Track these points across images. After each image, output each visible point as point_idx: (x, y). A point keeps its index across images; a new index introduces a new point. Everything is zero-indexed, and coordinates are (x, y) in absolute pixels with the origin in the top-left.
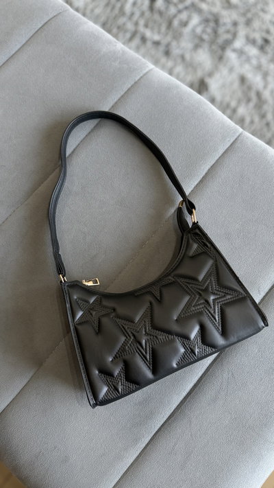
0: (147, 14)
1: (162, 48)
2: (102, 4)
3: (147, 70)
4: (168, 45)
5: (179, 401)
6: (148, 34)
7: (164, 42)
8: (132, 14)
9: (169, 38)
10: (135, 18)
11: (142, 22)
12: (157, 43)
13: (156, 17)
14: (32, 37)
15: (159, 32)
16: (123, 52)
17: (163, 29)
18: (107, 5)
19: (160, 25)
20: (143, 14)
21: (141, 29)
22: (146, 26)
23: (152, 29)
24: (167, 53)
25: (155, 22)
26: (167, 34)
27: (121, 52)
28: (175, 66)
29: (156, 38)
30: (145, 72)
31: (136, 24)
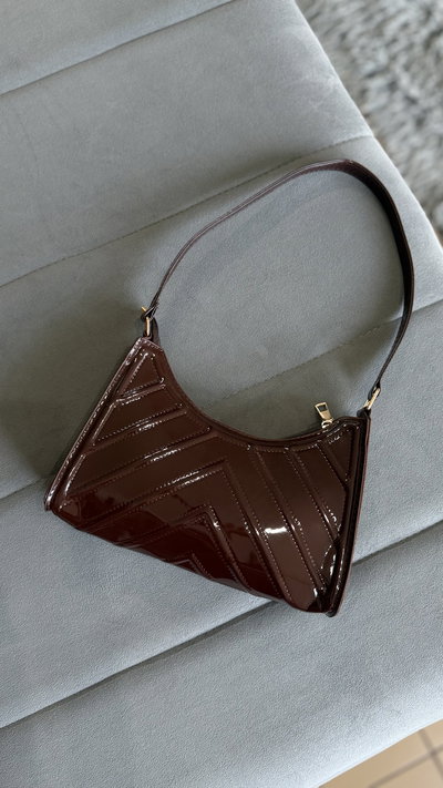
0: (418, 50)
1: (415, 111)
2: (355, 6)
3: (358, 135)
4: (427, 111)
5: (173, 645)
6: (404, 80)
7: (424, 103)
8: (394, 40)
9: (432, 102)
10: (396, 48)
11: (403, 59)
12: (411, 101)
13: (430, 60)
14: (209, 11)
15: (422, 86)
16: (335, 92)
17: (431, 84)
18: (363, 10)
19: (429, 75)
20: (410, 47)
21: (398, 68)
22: (407, 68)
23: (413, 77)
24: (420, 123)
25: (423, 67)
26: (432, 94)
27: (331, 91)
28: (423, 147)
29: (415, 92)
30: (353, 136)
31: (393, 58)
